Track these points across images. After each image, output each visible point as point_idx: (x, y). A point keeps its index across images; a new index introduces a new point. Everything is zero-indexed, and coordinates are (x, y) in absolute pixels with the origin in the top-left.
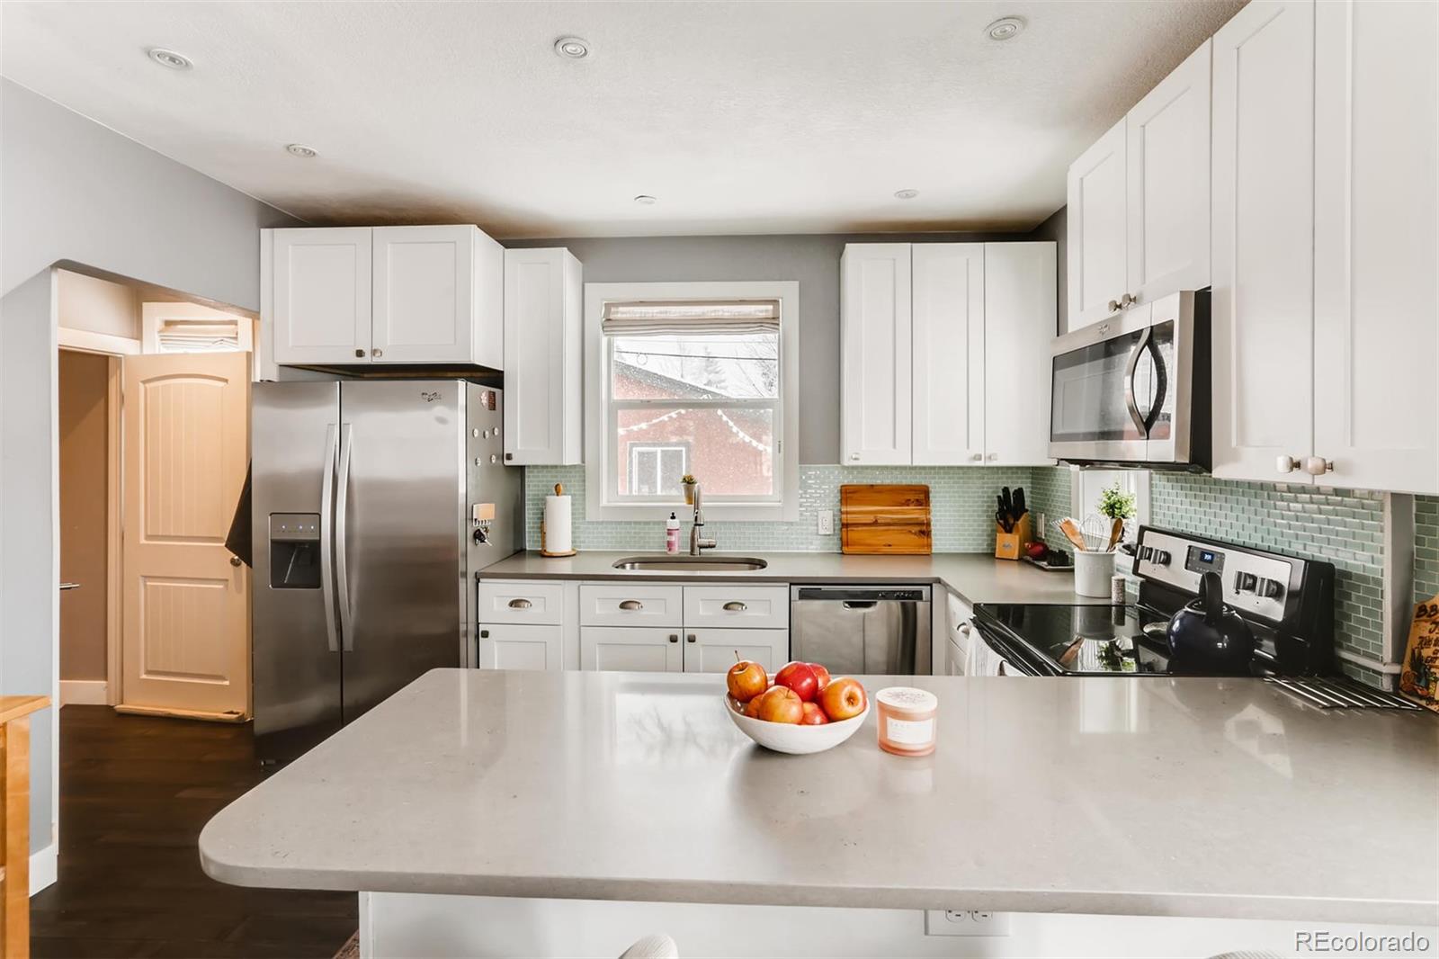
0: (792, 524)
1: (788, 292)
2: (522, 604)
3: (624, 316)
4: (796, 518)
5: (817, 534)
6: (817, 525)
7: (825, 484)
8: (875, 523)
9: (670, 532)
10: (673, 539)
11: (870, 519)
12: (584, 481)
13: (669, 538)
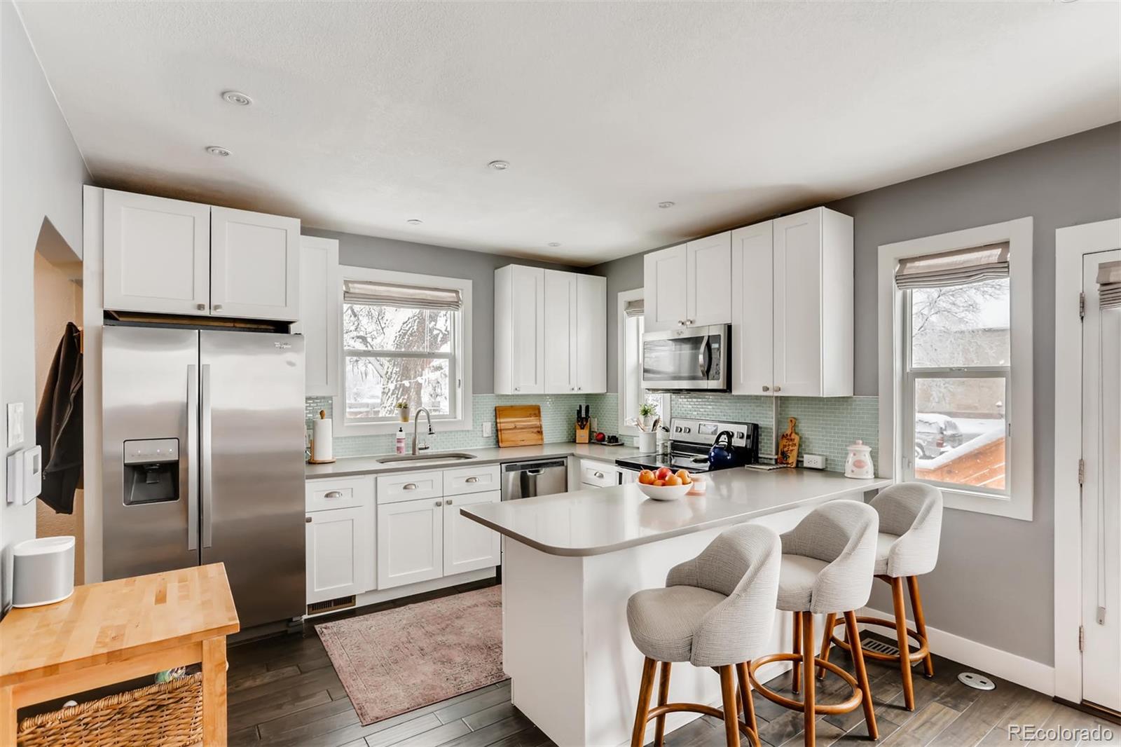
0: (468, 431)
1: (465, 287)
2: (334, 495)
3: (357, 291)
4: (470, 428)
5: (482, 436)
6: (482, 431)
7: (488, 404)
8: (515, 428)
9: (399, 441)
10: (403, 445)
11: (512, 426)
12: (332, 408)
13: (399, 445)
